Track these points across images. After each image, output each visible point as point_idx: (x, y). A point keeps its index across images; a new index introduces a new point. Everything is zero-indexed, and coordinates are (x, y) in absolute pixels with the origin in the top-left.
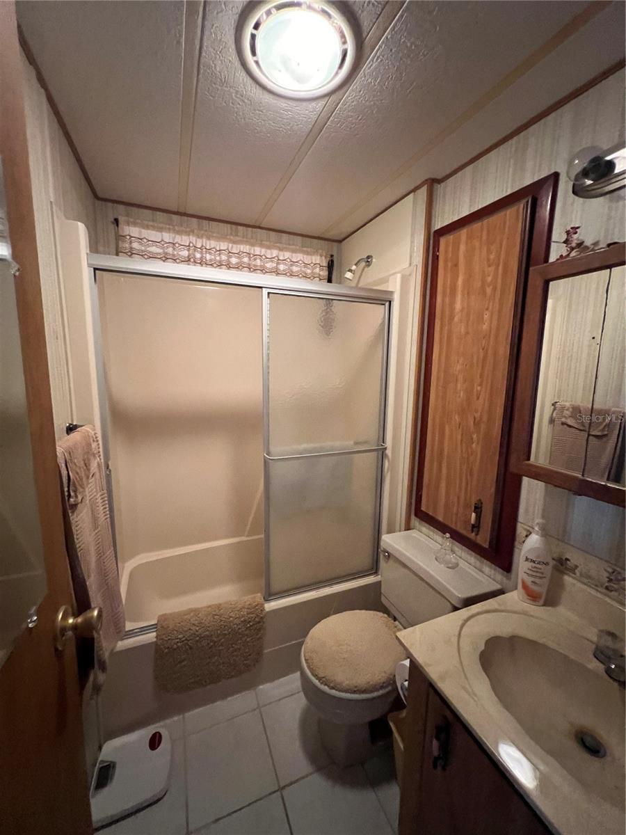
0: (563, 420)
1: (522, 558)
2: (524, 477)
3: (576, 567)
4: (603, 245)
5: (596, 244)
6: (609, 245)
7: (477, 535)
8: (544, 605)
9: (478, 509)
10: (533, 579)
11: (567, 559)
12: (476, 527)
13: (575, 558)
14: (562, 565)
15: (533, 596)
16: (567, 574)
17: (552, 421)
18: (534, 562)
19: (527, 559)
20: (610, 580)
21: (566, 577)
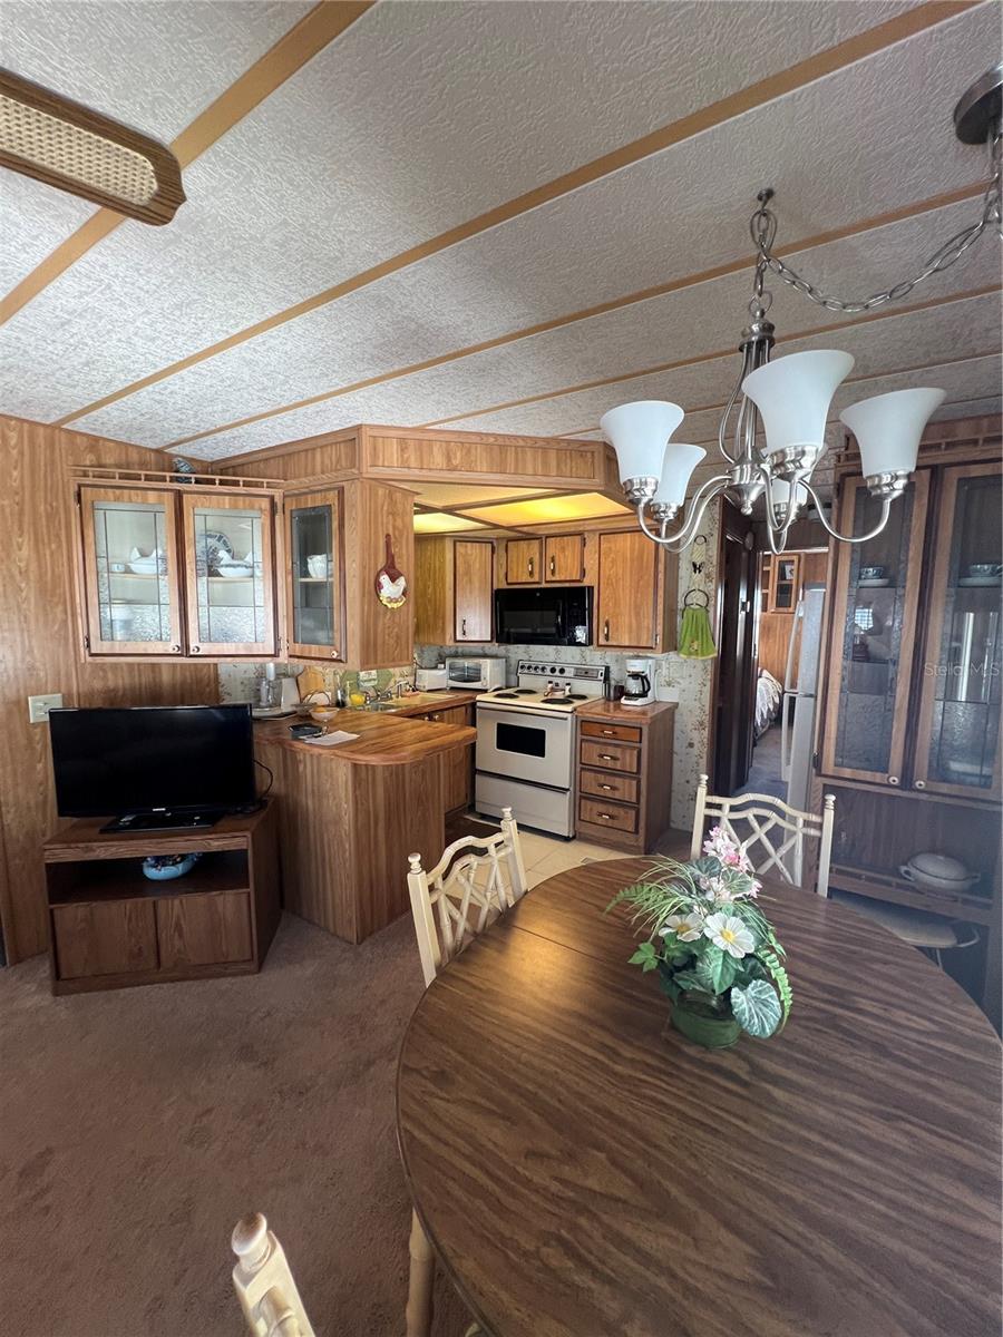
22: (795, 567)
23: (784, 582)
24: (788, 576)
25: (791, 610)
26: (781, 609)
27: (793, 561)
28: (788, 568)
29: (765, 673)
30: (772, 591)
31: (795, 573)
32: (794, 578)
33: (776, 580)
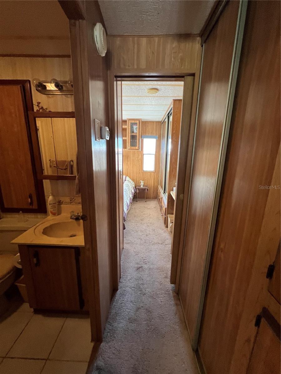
0: (54, 165)
1: (49, 204)
2: (43, 180)
3: (63, 201)
4: (48, 111)
5: (46, 109)
6: (49, 111)
7: (32, 206)
8: (58, 215)
9: (30, 197)
10: (53, 209)
11: (61, 201)
12: (31, 203)
13: (62, 199)
14: (60, 203)
15: (54, 214)
16: (62, 205)
17: (51, 166)
18: (52, 204)
19: (50, 204)
20: (71, 201)
21: (61, 206)
22: (137, 126)
23: (133, 134)
24: (135, 131)
25: (137, 148)
26: (133, 148)
27: (137, 123)
28: (135, 127)
29: (128, 178)
30: (128, 138)
31: (138, 129)
32: (137, 132)
33: (130, 132)
